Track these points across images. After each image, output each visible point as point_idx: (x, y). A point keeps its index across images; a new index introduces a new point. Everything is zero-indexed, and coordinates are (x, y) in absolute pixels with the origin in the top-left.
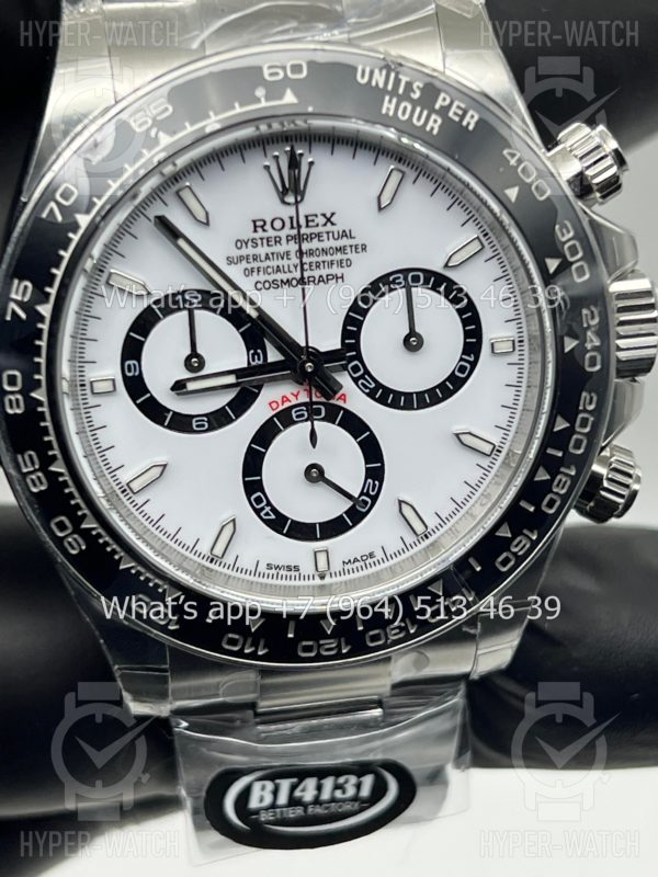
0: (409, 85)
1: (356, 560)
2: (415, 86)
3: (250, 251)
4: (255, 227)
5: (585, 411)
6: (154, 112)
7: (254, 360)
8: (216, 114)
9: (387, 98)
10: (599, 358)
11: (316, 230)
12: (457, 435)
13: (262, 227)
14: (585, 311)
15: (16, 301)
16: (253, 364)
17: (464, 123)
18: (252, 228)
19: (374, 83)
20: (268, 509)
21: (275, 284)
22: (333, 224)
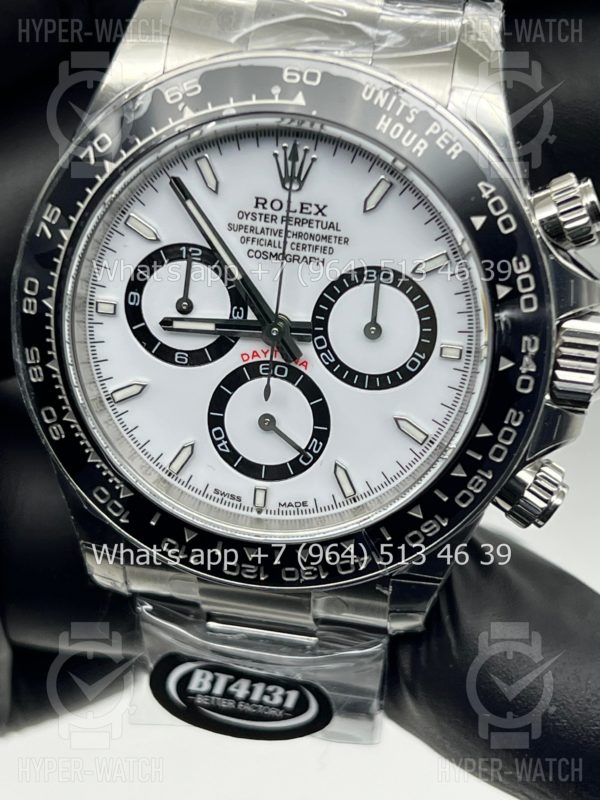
0: (406, 110)
1: (290, 505)
2: (411, 112)
3: (248, 222)
4: (257, 203)
5: (510, 425)
6: (186, 89)
7: (235, 315)
8: (235, 101)
9: (384, 117)
10: (532, 383)
11: (308, 217)
12: (396, 420)
13: (263, 204)
14: (525, 339)
15: (46, 222)
16: (235, 318)
17: (449, 152)
18: (254, 204)
19: (376, 102)
20: (225, 443)
21: (266, 256)
22: (323, 214)
